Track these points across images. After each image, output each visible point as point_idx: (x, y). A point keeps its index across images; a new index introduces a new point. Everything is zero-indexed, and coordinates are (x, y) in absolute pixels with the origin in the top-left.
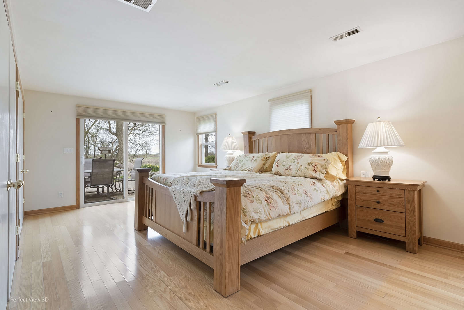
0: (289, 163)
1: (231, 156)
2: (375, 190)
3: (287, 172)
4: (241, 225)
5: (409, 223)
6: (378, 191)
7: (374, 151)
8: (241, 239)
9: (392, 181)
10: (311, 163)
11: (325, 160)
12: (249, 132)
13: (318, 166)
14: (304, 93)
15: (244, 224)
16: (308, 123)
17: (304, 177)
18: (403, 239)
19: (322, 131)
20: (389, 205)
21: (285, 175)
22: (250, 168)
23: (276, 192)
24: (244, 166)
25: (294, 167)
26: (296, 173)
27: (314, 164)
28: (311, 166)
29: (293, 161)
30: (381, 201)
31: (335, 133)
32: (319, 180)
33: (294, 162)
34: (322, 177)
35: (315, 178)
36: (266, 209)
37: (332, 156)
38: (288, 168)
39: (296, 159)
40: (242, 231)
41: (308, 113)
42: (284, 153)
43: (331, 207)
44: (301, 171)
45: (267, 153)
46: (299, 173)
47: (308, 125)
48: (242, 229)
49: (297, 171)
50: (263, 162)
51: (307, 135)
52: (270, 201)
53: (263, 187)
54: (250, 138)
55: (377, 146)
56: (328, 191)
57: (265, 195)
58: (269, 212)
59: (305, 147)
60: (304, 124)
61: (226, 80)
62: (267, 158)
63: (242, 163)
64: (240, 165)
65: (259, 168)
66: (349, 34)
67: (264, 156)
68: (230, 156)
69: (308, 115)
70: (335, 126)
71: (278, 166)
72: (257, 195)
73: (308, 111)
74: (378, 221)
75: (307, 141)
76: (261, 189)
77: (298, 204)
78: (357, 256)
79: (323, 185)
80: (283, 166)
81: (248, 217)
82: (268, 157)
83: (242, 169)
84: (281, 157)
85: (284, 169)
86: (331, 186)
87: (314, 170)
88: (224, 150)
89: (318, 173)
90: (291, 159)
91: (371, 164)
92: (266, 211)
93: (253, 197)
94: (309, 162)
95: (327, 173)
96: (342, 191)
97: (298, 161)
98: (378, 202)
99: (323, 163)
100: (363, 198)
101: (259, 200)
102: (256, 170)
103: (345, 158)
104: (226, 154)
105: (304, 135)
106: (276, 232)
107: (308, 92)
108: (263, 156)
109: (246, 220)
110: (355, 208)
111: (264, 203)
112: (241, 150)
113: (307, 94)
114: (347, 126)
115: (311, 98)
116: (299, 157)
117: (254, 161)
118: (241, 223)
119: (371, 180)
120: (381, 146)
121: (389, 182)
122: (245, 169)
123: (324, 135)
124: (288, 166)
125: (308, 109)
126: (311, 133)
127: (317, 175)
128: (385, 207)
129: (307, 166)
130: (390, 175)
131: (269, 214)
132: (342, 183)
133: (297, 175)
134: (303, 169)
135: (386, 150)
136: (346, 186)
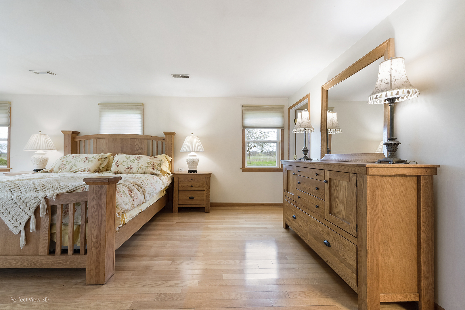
0: (129, 163)
1: (43, 156)
2: (190, 179)
3: (128, 171)
4: (116, 216)
5: (207, 196)
6: (192, 180)
7: (189, 154)
8: (116, 229)
9: (198, 173)
10: (150, 163)
11: (160, 160)
12: (72, 131)
13: (156, 165)
14: (137, 105)
15: (118, 216)
16: (140, 131)
17: (145, 173)
18: (203, 206)
19: (152, 138)
20: (198, 187)
21: (126, 173)
22: (83, 169)
23: (135, 186)
24: (74, 167)
25: (135, 166)
26: (137, 171)
27: (152, 164)
28: (150, 165)
29: (133, 161)
30: (193, 185)
31: (163, 141)
32: (157, 175)
33: (135, 162)
34: (158, 172)
35: (154, 174)
36: (131, 201)
37: (162, 157)
38: (129, 167)
39: (136, 159)
40: (117, 222)
41: (140, 123)
42: (121, 154)
43: (163, 194)
44: (142, 169)
45: (103, 154)
46: (140, 171)
47: (140, 132)
48: (116, 220)
49: (138, 169)
50: (100, 162)
51: (140, 140)
52: (132, 193)
53: (125, 183)
54: (73, 139)
55: (191, 151)
56: (163, 183)
57: (128, 189)
58: (133, 203)
59: (138, 150)
60: (137, 131)
61: (51, 72)
62: (103, 159)
63: (71, 164)
64: (69, 166)
65: (95, 168)
66: (183, 77)
67: (101, 157)
68: (41, 156)
69: (140, 124)
70: (163, 136)
71: (118, 166)
72: (123, 190)
73: (140, 121)
74: (192, 198)
75: (139, 145)
76: (124, 185)
77: (149, 194)
78: (183, 222)
79: (160, 178)
80: (124, 165)
81: (121, 209)
82: (105, 158)
83: (72, 170)
84: (119, 157)
85: (125, 168)
86: (165, 179)
87: (152, 168)
88: (31, 149)
89: (156, 170)
90: (131, 159)
91: (188, 163)
92: (131, 202)
93: (121, 192)
94: (149, 162)
95: (161, 170)
96: (170, 182)
97: (139, 161)
98: (192, 187)
99: (159, 162)
100: (183, 185)
101: (126, 194)
102: (91, 170)
103: (170, 159)
104: (34, 154)
105: (137, 140)
106: (134, 219)
107: (140, 105)
108: (99, 157)
109: (119, 212)
110: (178, 193)
111: (129, 196)
112: (57, 150)
113: (140, 106)
114: (172, 136)
115: (143, 110)
116: (139, 158)
117: (89, 161)
118: (116, 215)
119: (187, 173)
120: (193, 151)
121: (196, 173)
122: (76, 170)
123: (155, 142)
124: (129, 166)
125: (140, 119)
126: (143, 139)
127: (155, 171)
128: (195, 189)
129: (147, 165)
130: (197, 169)
131: (133, 204)
132: (169, 176)
133: (138, 172)
134: (144, 167)
135: (195, 154)
136: (172, 179)
